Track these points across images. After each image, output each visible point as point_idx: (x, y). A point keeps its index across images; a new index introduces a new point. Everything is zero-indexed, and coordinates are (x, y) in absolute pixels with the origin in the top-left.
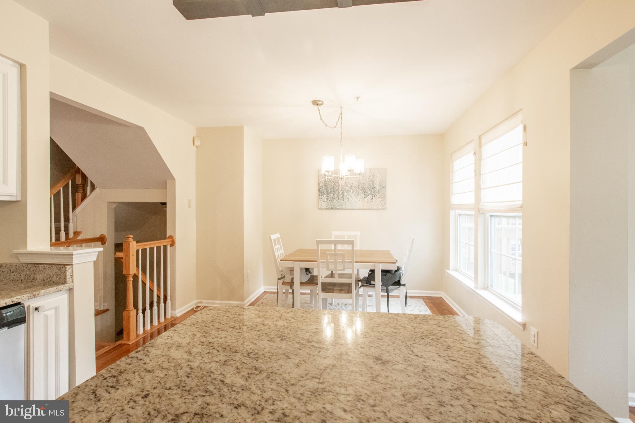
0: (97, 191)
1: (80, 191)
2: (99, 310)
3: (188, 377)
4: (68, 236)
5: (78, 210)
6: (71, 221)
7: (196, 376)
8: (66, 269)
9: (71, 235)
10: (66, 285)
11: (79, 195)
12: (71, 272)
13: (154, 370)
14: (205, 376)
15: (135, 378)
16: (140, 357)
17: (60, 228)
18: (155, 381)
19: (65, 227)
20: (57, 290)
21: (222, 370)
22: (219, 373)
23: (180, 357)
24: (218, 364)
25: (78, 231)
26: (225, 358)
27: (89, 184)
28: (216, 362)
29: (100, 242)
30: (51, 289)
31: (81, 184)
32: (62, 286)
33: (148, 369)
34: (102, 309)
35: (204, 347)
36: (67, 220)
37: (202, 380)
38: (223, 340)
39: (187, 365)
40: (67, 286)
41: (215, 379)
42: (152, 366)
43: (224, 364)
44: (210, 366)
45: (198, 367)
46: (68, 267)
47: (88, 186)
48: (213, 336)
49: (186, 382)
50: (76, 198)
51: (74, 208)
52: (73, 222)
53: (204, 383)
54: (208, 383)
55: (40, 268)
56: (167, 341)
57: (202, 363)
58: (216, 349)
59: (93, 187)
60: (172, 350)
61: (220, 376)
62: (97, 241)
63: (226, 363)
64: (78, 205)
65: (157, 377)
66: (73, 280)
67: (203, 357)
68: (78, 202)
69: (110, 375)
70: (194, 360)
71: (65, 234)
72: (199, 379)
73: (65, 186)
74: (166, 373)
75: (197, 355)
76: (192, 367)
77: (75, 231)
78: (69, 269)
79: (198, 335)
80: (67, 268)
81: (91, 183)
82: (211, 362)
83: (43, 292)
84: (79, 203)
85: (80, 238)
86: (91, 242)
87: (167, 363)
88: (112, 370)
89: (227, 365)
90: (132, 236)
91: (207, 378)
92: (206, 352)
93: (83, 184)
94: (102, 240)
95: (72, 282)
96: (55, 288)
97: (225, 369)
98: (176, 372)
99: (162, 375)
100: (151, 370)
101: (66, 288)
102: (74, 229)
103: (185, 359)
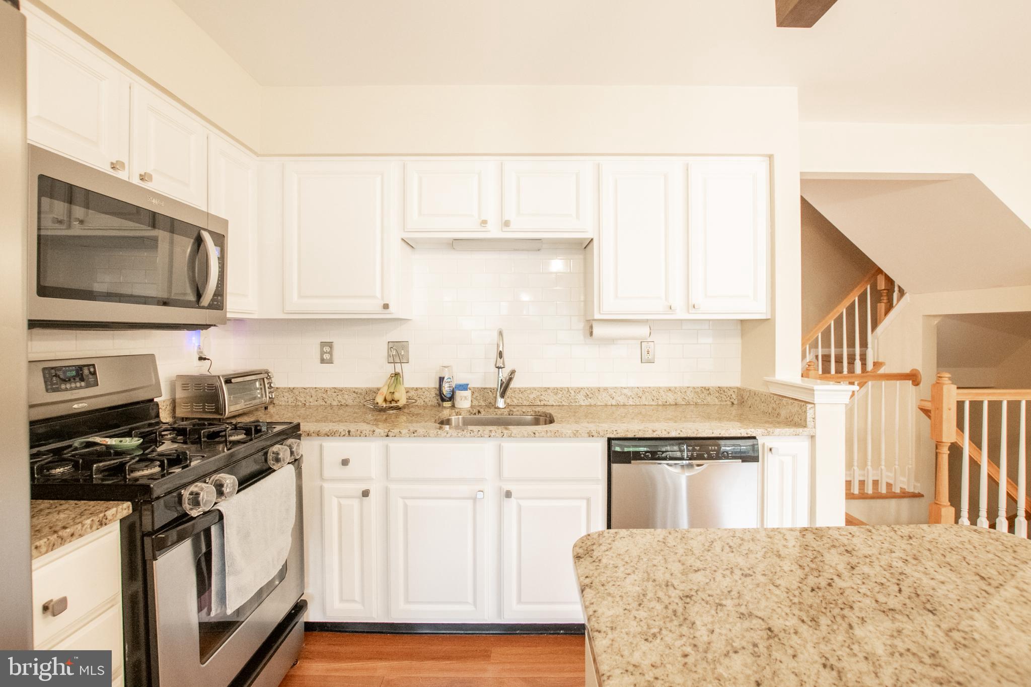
0: (907, 297)
1: (883, 300)
2: (907, 490)
3: (813, 590)
4: (866, 368)
5: (880, 329)
6: (869, 345)
7: (823, 596)
8: (806, 408)
9: (870, 367)
10: (805, 429)
11: (882, 307)
12: (813, 414)
13: (786, 558)
14: (836, 604)
15: (759, 553)
16: (787, 537)
17: (854, 355)
18: (772, 569)
19: (861, 355)
20: (794, 433)
21: (871, 616)
22: (861, 615)
23: (833, 564)
24: (874, 605)
25: (880, 361)
26: (898, 607)
27: (896, 289)
28: (877, 601)
29: (911, 382)
30: (787, 429)
31: (884, 290)
32: (801, 430)
33: (780, 553)
34: (911, 490)
35: (885, 572)
36: (864, 344)
37: (824, 605)
38: (933, 583)
39: (830, 578)
40: (806, 431)
41: (844, 617)
42: (787, 553)
43: (884, 612)
44: (860, 599)
45: (840, 589)
46: (809, 406)
47: (894, 291)
48: (922, 569)
49: (803, 593)
50: (878, 312)
51: (874, 327)
52: (873, 348)
53: (824, 610)
54: (828, 614)
55: (784, 401)
56: (840, 537)
57: (853, 588)
58: (901, 586)
59: (902, 292)
60: (833, 551)
61: (857, 619)
62: (908, 380)
63: (890, 614)
64: (881, 322)
65: (780, 566)
66: (815, 424)
67: (864, 583)
68: (880, 318)
69: (741, 536)
70: (846, 578)
71: (862, 364)
72: (823, 602)
73: (861, 294)
74: (794, 570)
75: (858, 576)
76: (833, 584)
77: (876, 361)
78: (810, 409)
79: (899, 554)
80: (808, 408)
81: (899, 287)
82: (867, 596)
83: (777, 431)
84: (882, 319)
85: (882, 371)
86: (895, 379)
87: (809, 560)
88: (747, 532)
89: (887, 615)
90: (948, 375)
91: (833, 608)
92: (878, 581)
93: (888, 290)
94: (913, 377)
95: (815, 427)
96: (792, 430)
97: (876, 618)
98: (806, 575)
99: (786, 568)
100: (782, 556)
101: (805, 433)
102: (874, 357)
103: (837, 570)
